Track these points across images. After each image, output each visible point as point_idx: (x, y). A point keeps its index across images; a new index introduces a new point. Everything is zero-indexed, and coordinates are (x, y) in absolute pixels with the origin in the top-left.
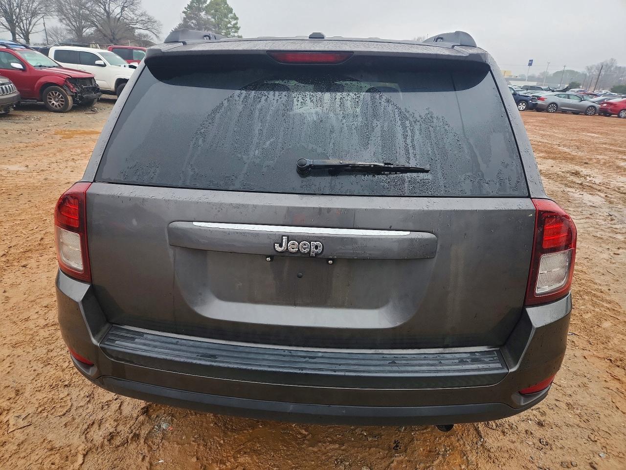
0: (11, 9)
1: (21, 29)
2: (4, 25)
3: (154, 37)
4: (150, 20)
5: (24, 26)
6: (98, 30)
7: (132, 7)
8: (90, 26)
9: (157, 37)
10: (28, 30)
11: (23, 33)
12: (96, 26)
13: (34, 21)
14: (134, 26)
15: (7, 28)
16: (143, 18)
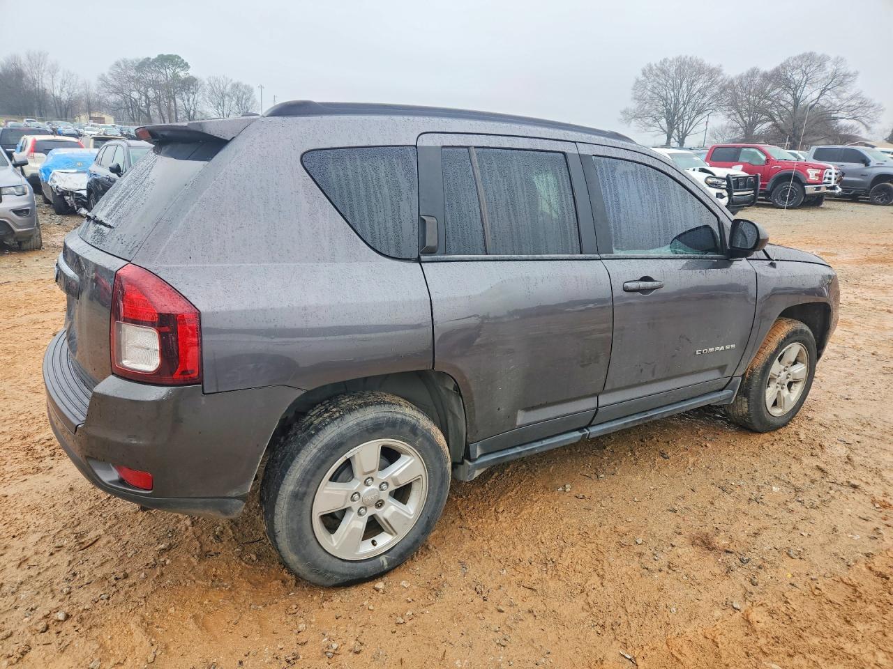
0: (675, 108)
1: (678, 131)
2: (662, 128)
3: (862, 128)
4: (864, 105)
5: (683, 128)
6: (776, 125)
7: (839, 88)
8: (766, 121)
9: (868, 128)
10: (686, 131)
11: (679, 137)
12: (774, 120)
13: (697, 119)
14: (836, 115)
15: (664, 131)
16: (853, 103)
